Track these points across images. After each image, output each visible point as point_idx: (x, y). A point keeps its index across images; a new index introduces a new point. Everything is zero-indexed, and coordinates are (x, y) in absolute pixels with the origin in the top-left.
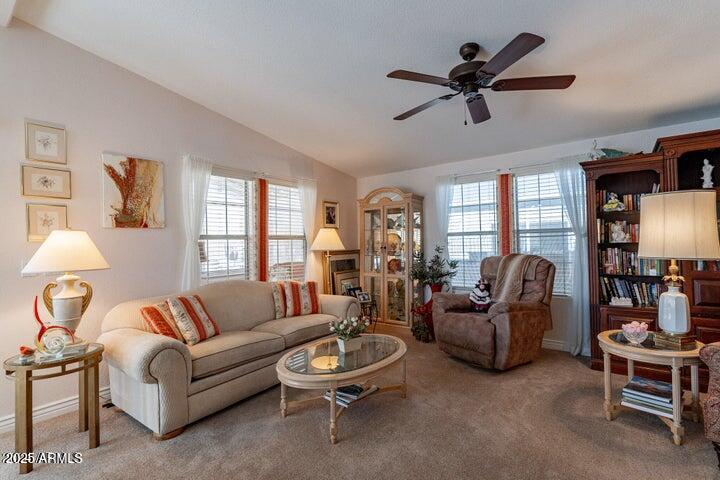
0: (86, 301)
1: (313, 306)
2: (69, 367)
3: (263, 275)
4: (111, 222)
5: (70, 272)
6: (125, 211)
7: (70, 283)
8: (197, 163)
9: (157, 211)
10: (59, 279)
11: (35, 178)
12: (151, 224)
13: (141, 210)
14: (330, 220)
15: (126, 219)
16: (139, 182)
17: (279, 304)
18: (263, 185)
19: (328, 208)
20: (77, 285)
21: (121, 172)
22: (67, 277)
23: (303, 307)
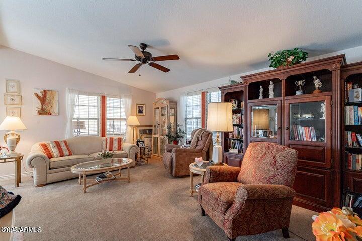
0: (18, 140)
1: (118, 147)
2: (6, 160)
3: (103, 135)
4: (37, 113)
5: (13, 130)
6: (42, 109)
7: (13, 134)
8: (72, 91)
9: (55, 109)
10: (9, 132)
11: (9, 98)
12: (52, 114)
13: (49, 109)
14: (140, 112)
15: (43, 112)
16: (48, 98)
17: (104, 146)
18: (103, 98)
19: (139, 107)
20: (15, 134)
21: (41, 95)
22: (11, 132)
23: (113, 147)
